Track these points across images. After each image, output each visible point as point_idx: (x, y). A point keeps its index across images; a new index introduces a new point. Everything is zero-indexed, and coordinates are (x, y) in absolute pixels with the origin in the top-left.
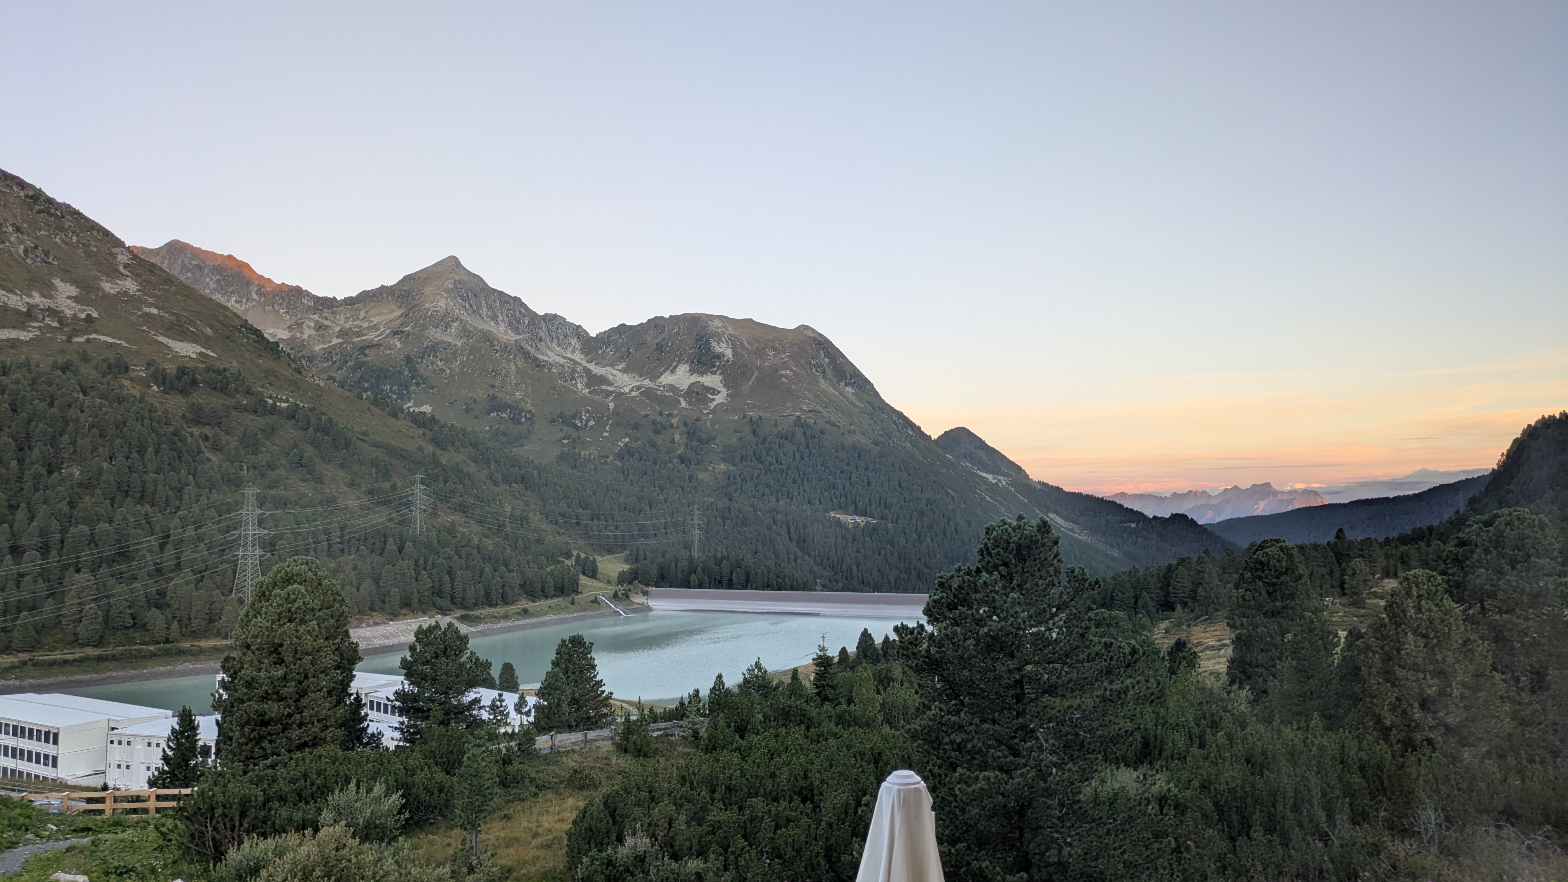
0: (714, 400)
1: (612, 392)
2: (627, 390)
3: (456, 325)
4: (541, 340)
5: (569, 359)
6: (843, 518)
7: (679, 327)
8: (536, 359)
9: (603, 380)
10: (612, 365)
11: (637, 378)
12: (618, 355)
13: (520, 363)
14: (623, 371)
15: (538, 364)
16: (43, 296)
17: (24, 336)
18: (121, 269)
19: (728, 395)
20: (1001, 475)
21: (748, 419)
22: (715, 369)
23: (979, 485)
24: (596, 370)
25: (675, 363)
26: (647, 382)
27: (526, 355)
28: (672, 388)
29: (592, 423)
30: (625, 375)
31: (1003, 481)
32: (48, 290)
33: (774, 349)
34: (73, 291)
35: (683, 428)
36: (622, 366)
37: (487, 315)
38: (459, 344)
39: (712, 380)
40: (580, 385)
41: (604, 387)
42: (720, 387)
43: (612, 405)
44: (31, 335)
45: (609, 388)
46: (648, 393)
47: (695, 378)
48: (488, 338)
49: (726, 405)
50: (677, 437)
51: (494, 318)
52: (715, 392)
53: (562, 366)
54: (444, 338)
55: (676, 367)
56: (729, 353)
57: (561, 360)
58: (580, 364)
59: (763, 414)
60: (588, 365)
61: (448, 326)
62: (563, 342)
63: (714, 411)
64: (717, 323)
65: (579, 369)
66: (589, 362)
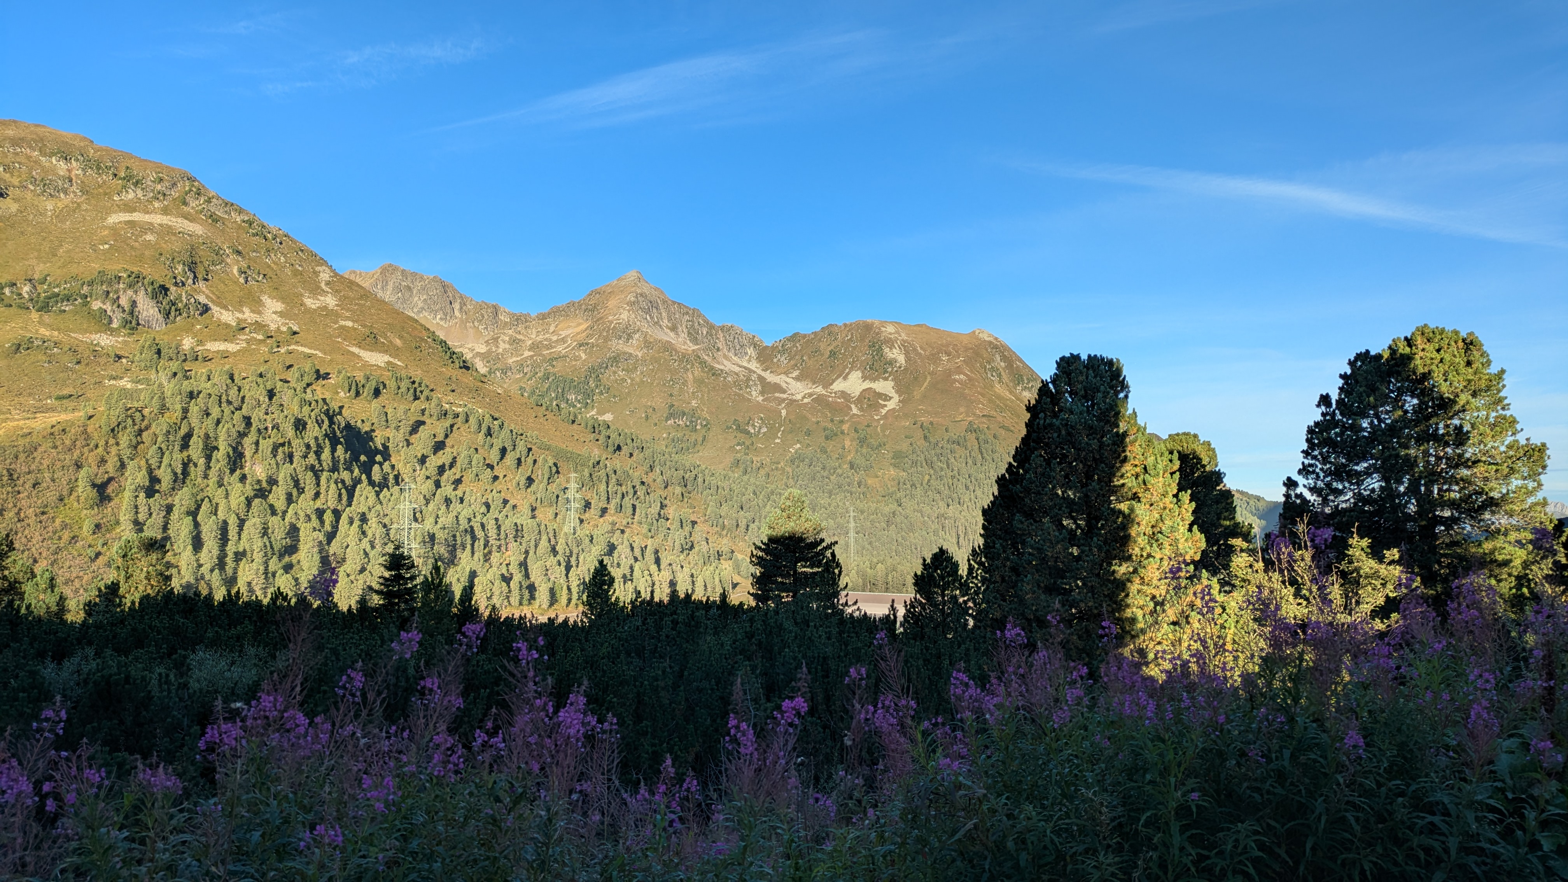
0: (885, 406)
1: (784, 400)
2: (799, 397)
3: (637, 336)
4: (718, 349)
5: (745, 368)
7: (852, 335)
8: (712, 368)
9: (777, 388)
10: (786, 373)
11: (810, 385)
12: (792, 362)
13: (696, 373)
14: (797, 379)
15: (715, 373)
16: (253, 311)
17: (232, 347)
18: (324, 287)
19: (899, 401)
21: (919, 424)
22: (887, 375)
24: (771, 378)
25: (847, 370)
26: (819, 390)
27: (703, 363)
28: (844, 394)
29: (764, 430)
30: (799, 383)
32: (257, 305)
33: (948, 354)
34: (279, 306)
35: (853, 434)
36: (796, 373)
37: (667, 327)
38: (640, 355)
39: (885, 386)
40: (754, 393)
41: (777, 395)
42: (892, 393)
43: (784, 413)
44: (238, 347)
45: (782, 395)
46: (819, 400)
47: (867, 385)
48: (668, 347)
49: (898, 411)
50: (847, 443)
51: (674, 329)
52: (887, 398)
53: (737, 374)
54: (627, 349)
55: (848, 374)
56: (901, 359)
57: (737, 369)
58: (754, 372)
59: (935, 420)
60: (763, 374)
61: (630, 337)
62: (740, 351)
63: (885, 417)
64: (890, 329)
65: (754, 377)
66: (765, 370)
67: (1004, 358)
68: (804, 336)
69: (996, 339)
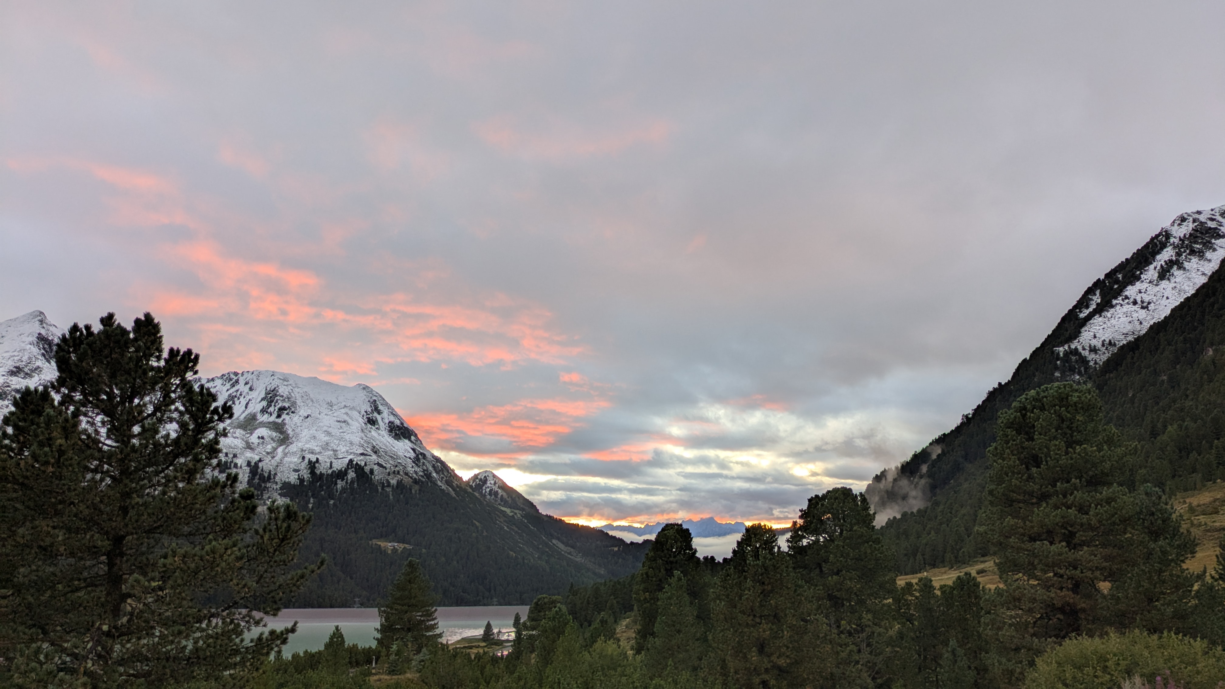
6: (382, 544)
20: (518, 509)
23: (499, 517)
31: (519, 514)
59: (320, 457)
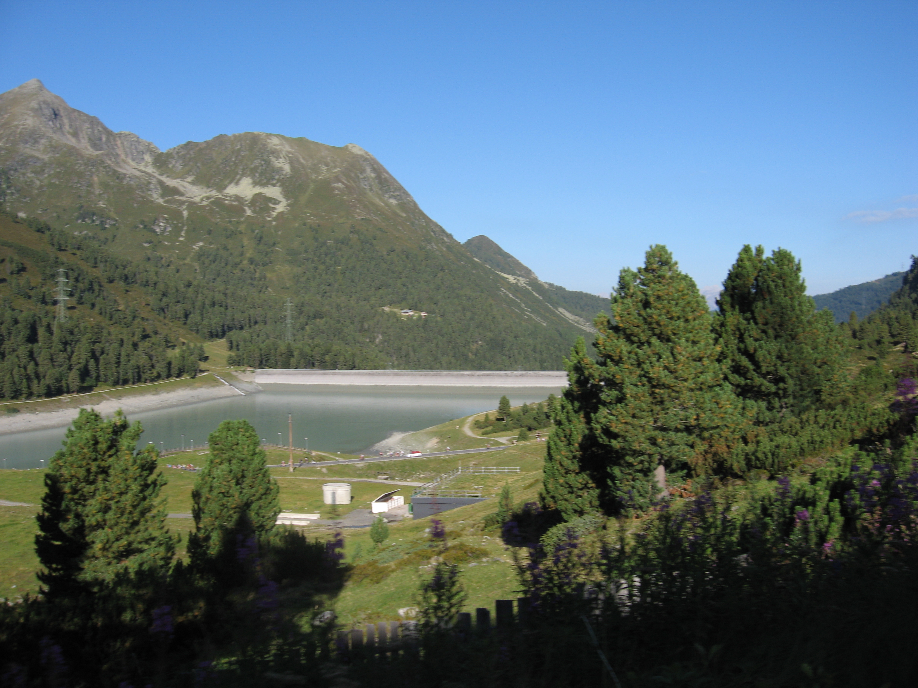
0: (275, 209)
1: (184, 202)
2: (197, 199)
3: (43, 141)
4: (118, 155)
5: (144, 172)
6: (398, 311)
7: (241, 145)
8: (115, 172)
9: (175, 191)
10: (182, 178)
11: (205, 189)
12: (187, 168)
13: (101, 176)
14: (192, 183)
15: (118, 176)
19: (288, 205)
20: (518, 276)
21: (308, 226)
22: (275, 182)
23: (503, 284)
24: (171, 182)
25: (238, 177)
26: (214, 193)
27: (107, 168)
28: (237, 198)
29: (169, 229)
30: (194, 187)
33: (327, 165)
35: (250, 234)
36: (190, 179)
37: (69, 133)
38: (47, 158)
39: (273, 191)
40: (155, 196)
41: (177, 197)
42: (280, 198)
43: (185, 214)
45: (181, 198)
46: (217, 202)
47: (258, 190)
48: (72, 152)
49: (287, 214)
50: (246, 242)
51: (75, 135)
52: (276, 202)
53: (137, 178)
54: (34, 153)
55: (239, 180)
56: (287, 168)
57: (138, 173)
58: (154, 177)
60: (160, 177)
61: (36, 142)
62: (138, 157)
63: (276, 219)
64: (275, 141)
65: (154, 181)
66: (161, 175)
67: (374, 170)
68: (197, 144)
69: (366, 153)
